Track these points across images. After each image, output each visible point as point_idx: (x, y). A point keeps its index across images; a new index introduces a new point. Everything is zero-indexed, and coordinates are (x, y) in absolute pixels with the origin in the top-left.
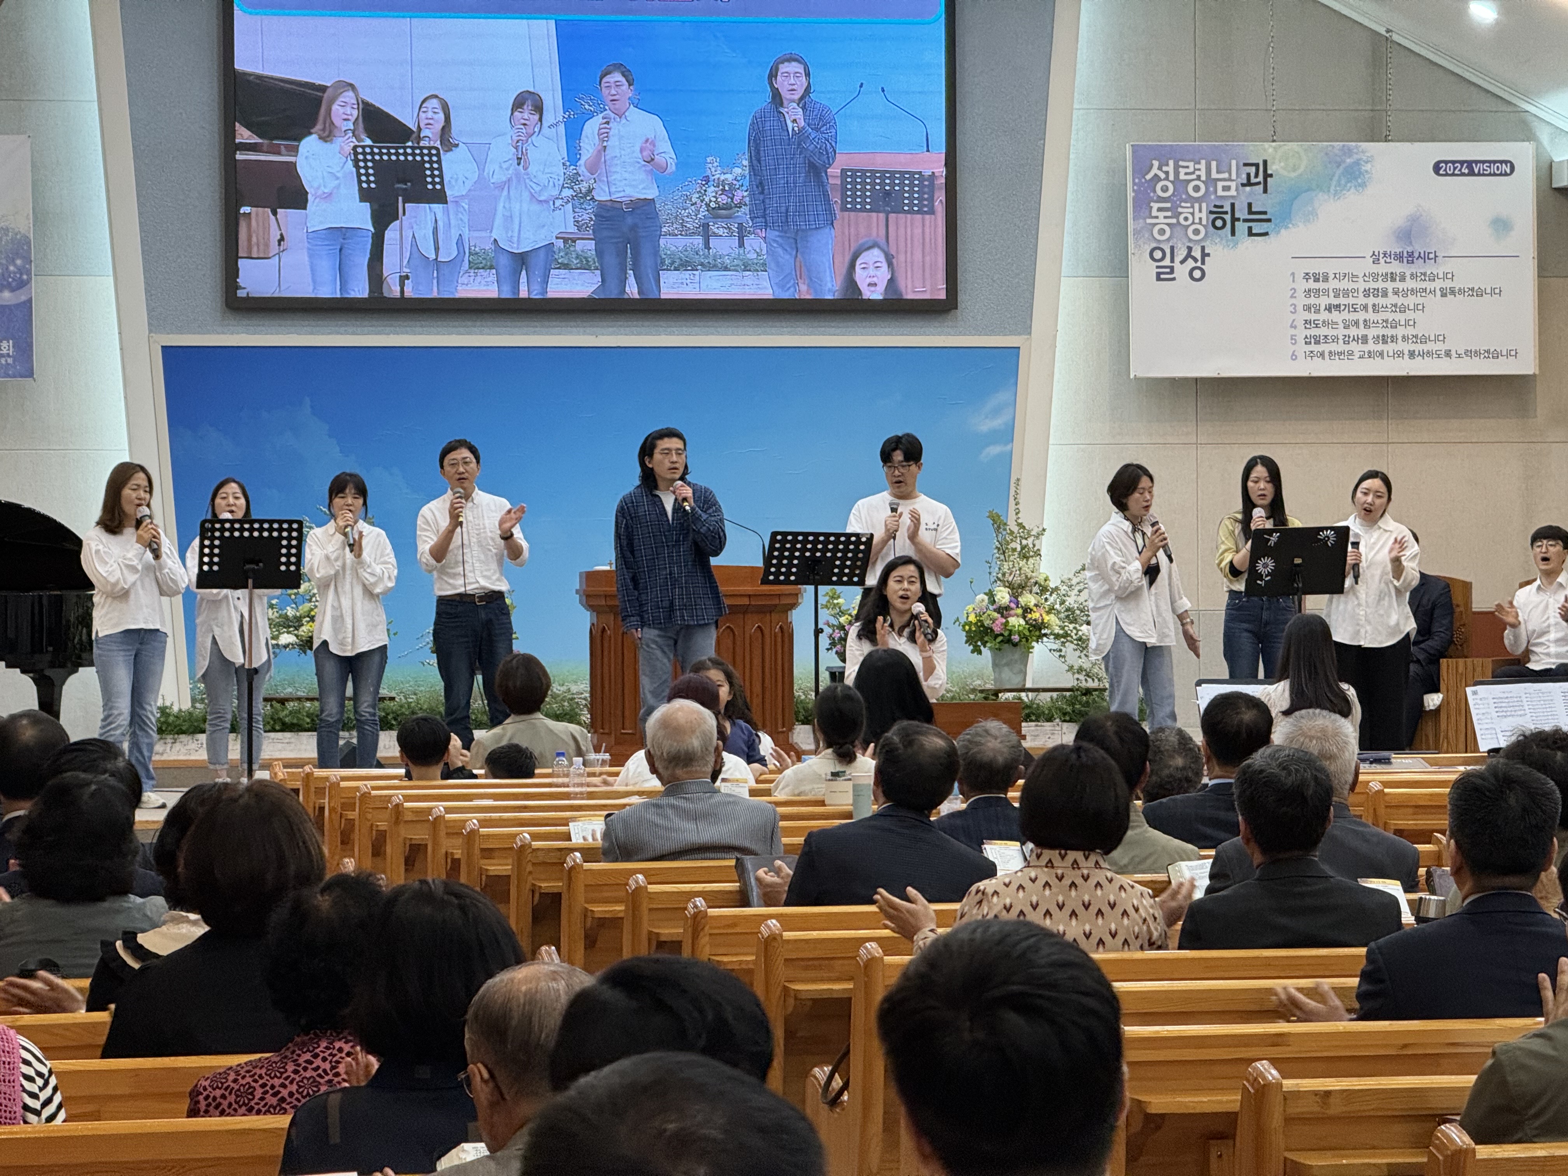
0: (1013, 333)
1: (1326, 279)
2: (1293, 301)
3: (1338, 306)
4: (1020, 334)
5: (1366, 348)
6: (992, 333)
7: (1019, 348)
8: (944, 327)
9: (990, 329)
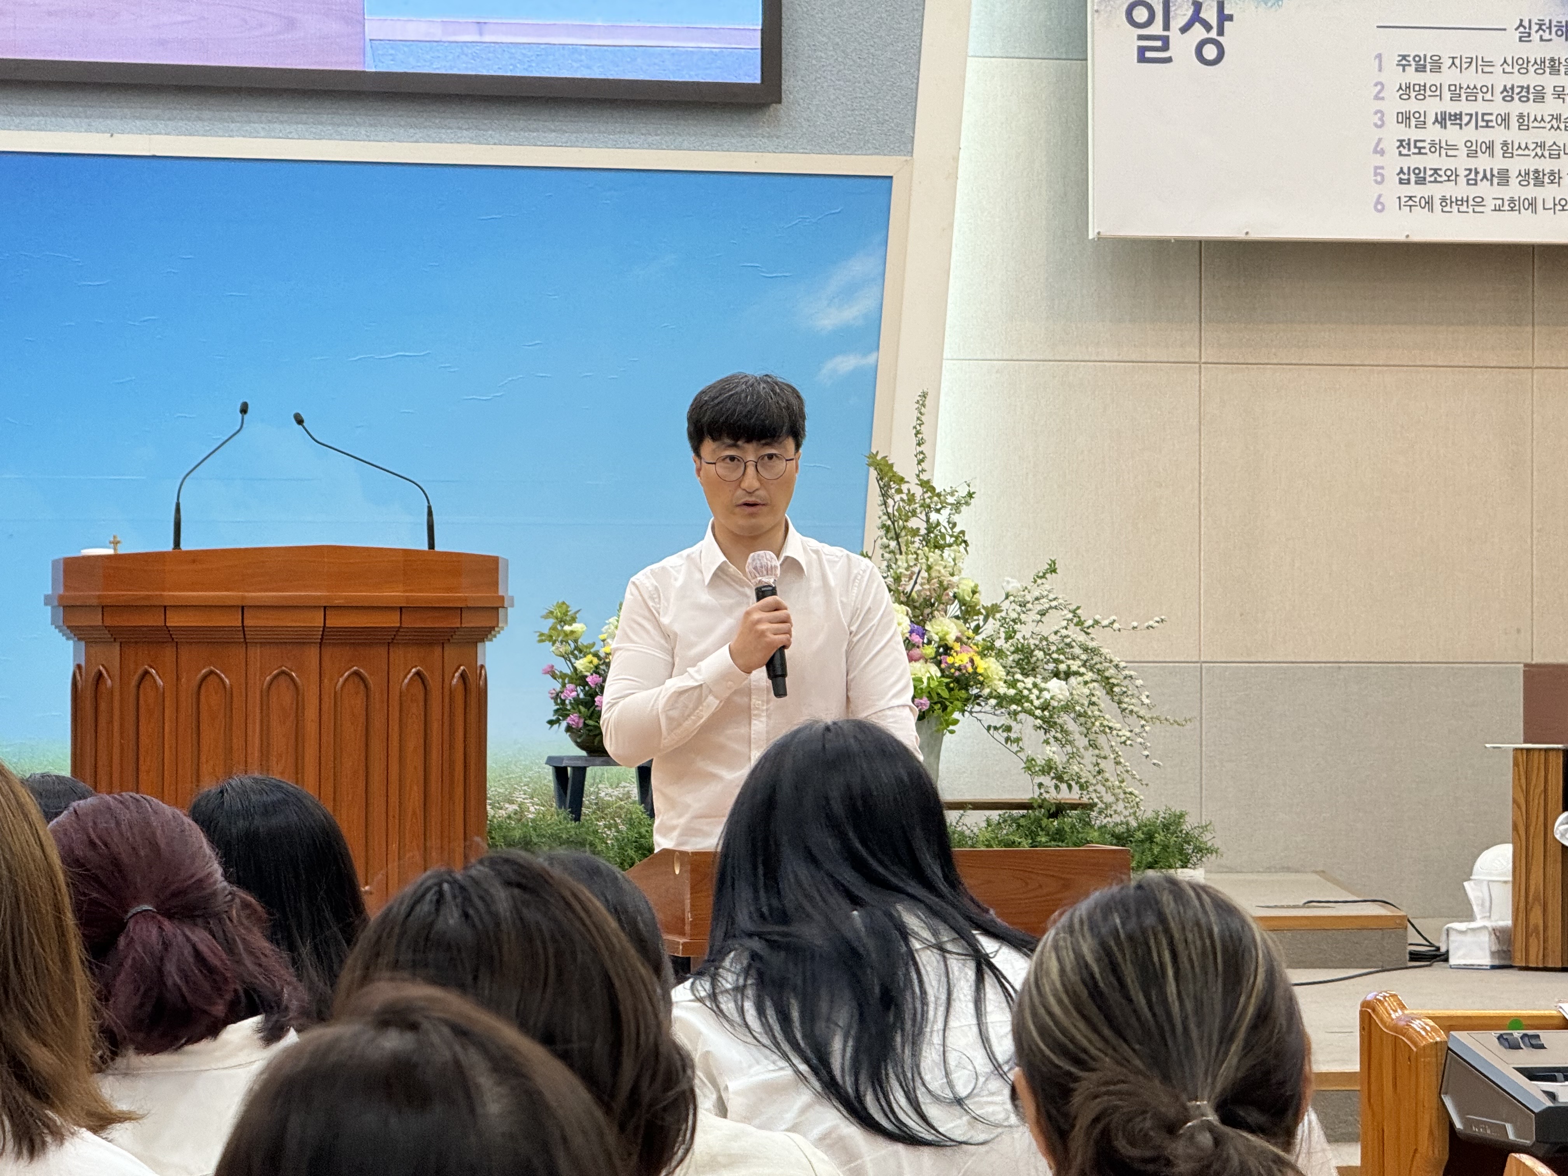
0: (878, 151)
1: (1437, 66)
2: (1379, 105)
3: (1458, 117)
4: (892, 152)
5: (1506, 193)
6: (845, 149)
7: (891, 177)
8: (756, 137)
9: (840, 142)
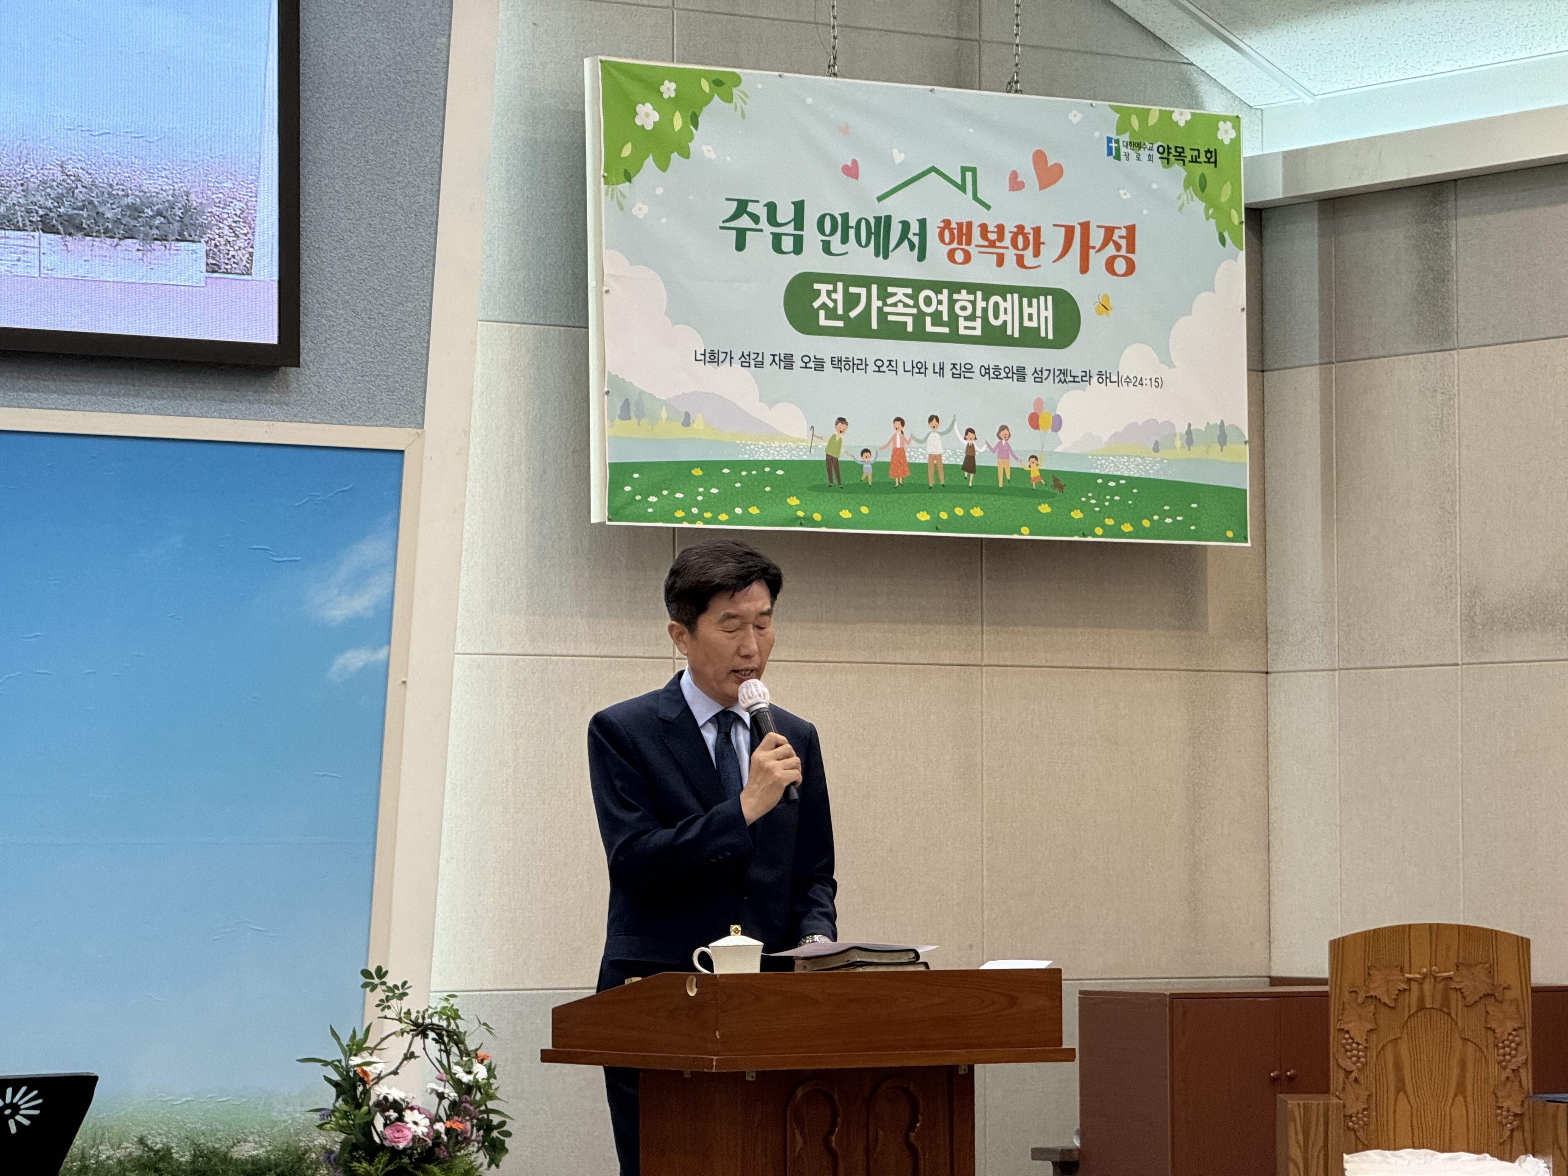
0: (391, 421)
4: (402, 424)
6: (353, 419)
7: (402, 452)
8: (265, 403)
9: (350, 412)
